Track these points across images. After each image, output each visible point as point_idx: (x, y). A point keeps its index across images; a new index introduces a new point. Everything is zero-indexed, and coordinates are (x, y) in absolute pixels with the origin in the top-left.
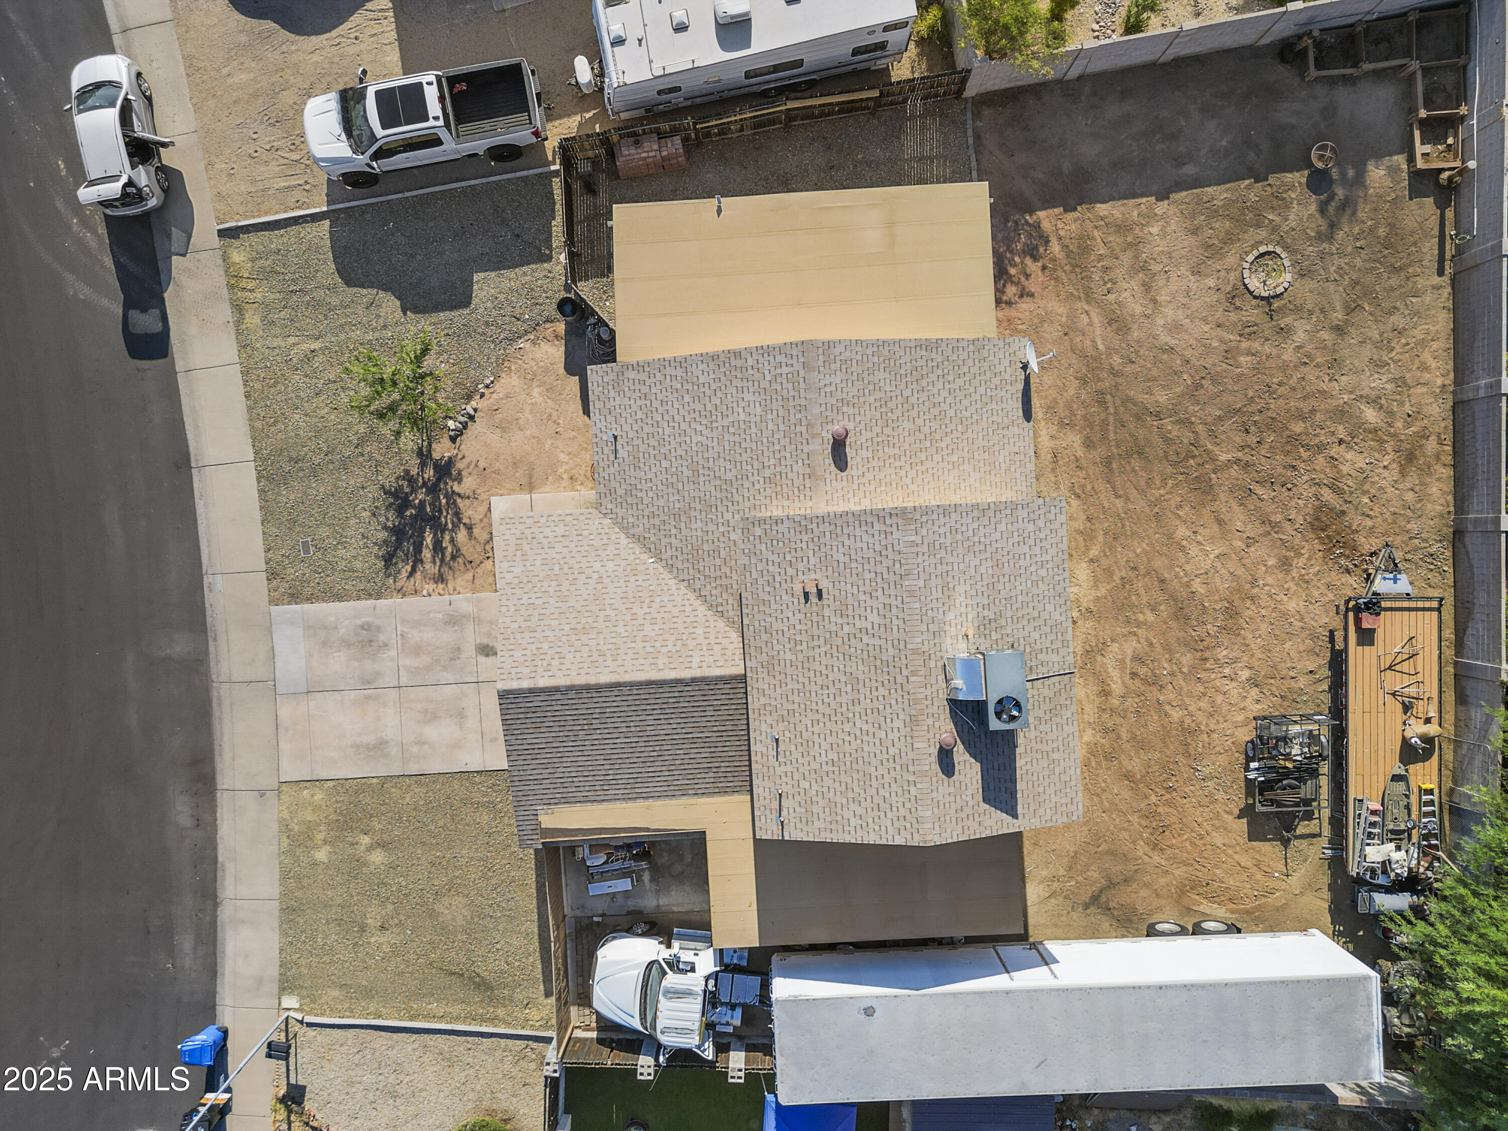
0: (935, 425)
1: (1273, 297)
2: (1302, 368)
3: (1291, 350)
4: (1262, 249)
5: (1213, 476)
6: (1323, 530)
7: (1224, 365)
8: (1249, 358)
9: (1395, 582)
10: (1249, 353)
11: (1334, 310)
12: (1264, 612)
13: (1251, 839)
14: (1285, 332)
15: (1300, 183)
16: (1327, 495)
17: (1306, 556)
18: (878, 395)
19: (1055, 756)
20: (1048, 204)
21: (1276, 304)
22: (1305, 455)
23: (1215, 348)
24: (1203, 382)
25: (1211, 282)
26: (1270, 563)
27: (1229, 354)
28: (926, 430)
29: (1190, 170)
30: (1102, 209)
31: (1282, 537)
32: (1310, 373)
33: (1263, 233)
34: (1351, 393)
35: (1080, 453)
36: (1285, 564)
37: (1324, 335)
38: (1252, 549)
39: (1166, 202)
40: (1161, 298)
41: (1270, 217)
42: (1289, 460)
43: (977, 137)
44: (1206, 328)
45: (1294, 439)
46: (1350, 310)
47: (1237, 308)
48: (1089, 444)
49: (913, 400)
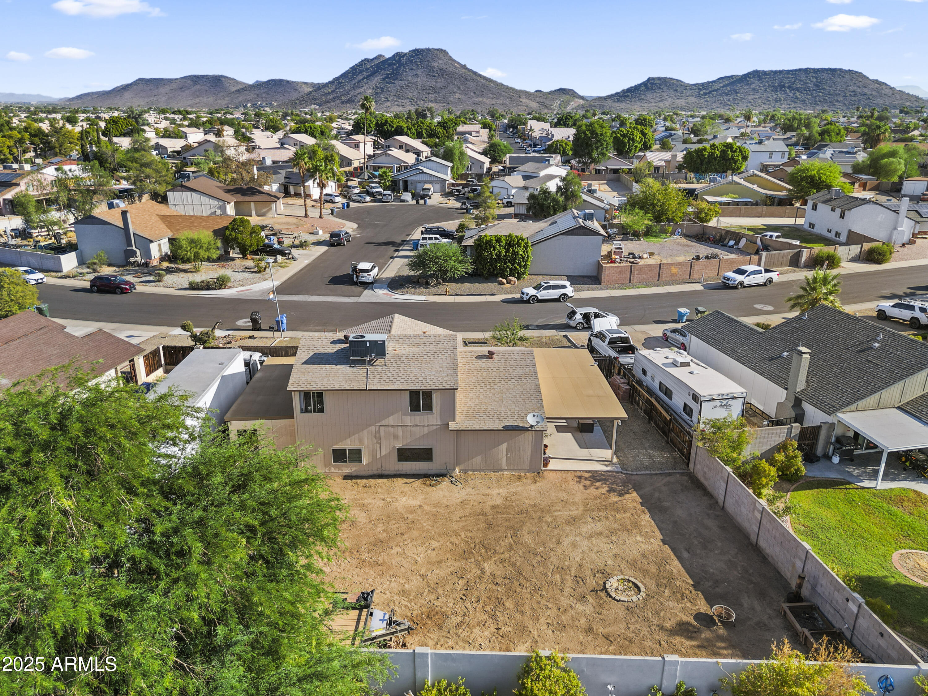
0: (498, 390)
1: (607, 592)
2: (555, 608)
3: (568, 602)
4: (640, 584)
5: (473, 560)
7: (552, 567)
8: (559, 579)
9: (380, 620)
10: (562, 580)
11: (605, 627)
12: (370, 580)
14: (583, 598)
15: (699, 609)
16: (456, 619)
17: (409, 605)
18: (511, 370)
19: (326, 380)
20: (642, 496)
21: (603, 594)
22: (488, 608)
23: (564, 563)
24: (539, 556)
25: (610, 562)
26: (406, 586)
27: (561, 570)
28: (495, 386)
29: (686, 555)
32: (553, 612)
33: (654, 588)
34: (539, 636)
35: (488, 503)
37: (583, 621)
38: (418, 577)
39: (661, 544)
40: (594, 540)
41: (666, 591)
42: (483, 598)
43: (670, 475)
45: (499, 602)
46: (606, 637)
47: (595, 576)
48: (494, 507)
49: (510, 382)
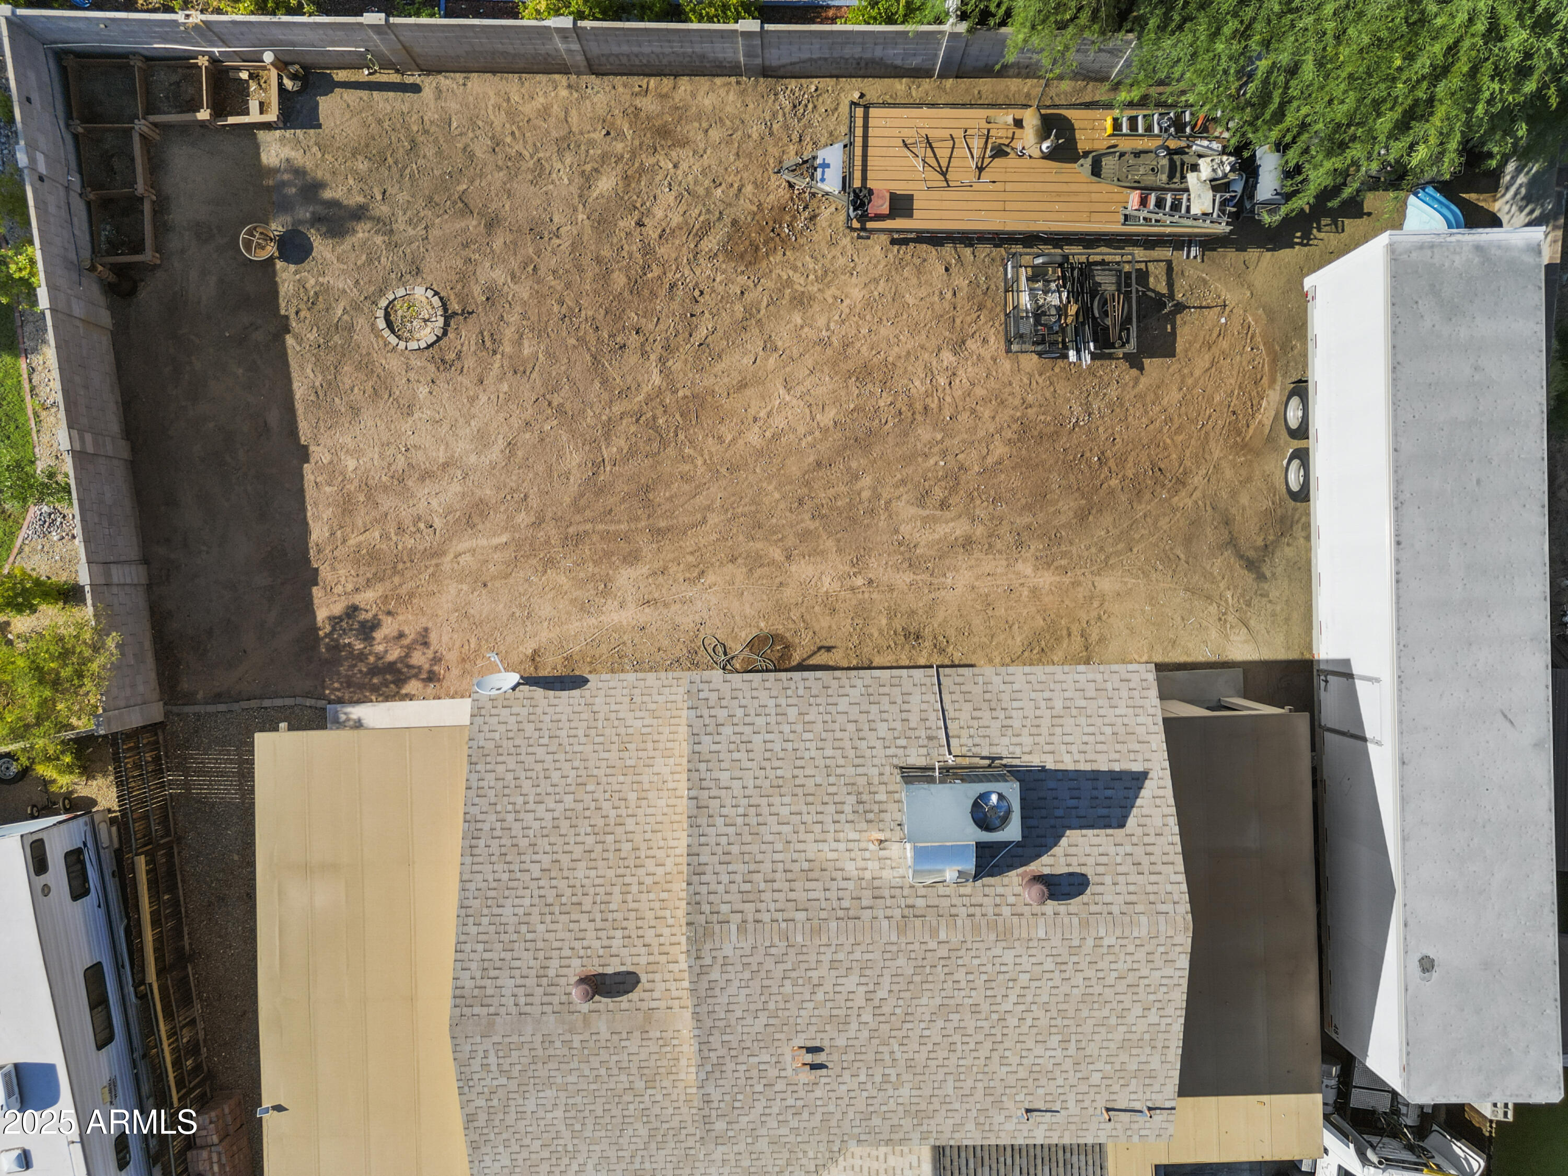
0: (584, 827)
1: (445, 310)
2: (542, 272)
3: (516, 287)
4: (381, 324)
5: (680, 394)
6: (757, 249)
7: (533, 376)
8: (526, 343)
9: (828, 166)
10: (519, 342)
11: (465, 230)
12: (864, 331)
13: (1171, 353)
14: (492, 296)
15: (296, 273)
16: (711, 243)
17: (791, 273)
18: (535, 918)
19: (1058, 704)
20: (308, 608)
21: (455, 306)
22: (656, 271)
23: (510, 387)
24: (555, 404)
25: (423, 391)
26: (799, 321)
27: (519, 369)
28: (590, 840)
29: (274, 417)
30: (318, 533)
31: (764, 303)
32: (549, 262)
33: (361, 322)
34: (575, 210)
35: (645, 570)
36: (801, 301)
37: (498, 244)
38: (780, 344)
39: (312, 448)
40: (442, 457)
41: (340, 312)
42: (663, 292)
43: (218, 698)
44: (483, 398)
45: (635, 286)
46: (467, 210)
47: (459, 356)
48: (633, 558)
49: (546, 860)
